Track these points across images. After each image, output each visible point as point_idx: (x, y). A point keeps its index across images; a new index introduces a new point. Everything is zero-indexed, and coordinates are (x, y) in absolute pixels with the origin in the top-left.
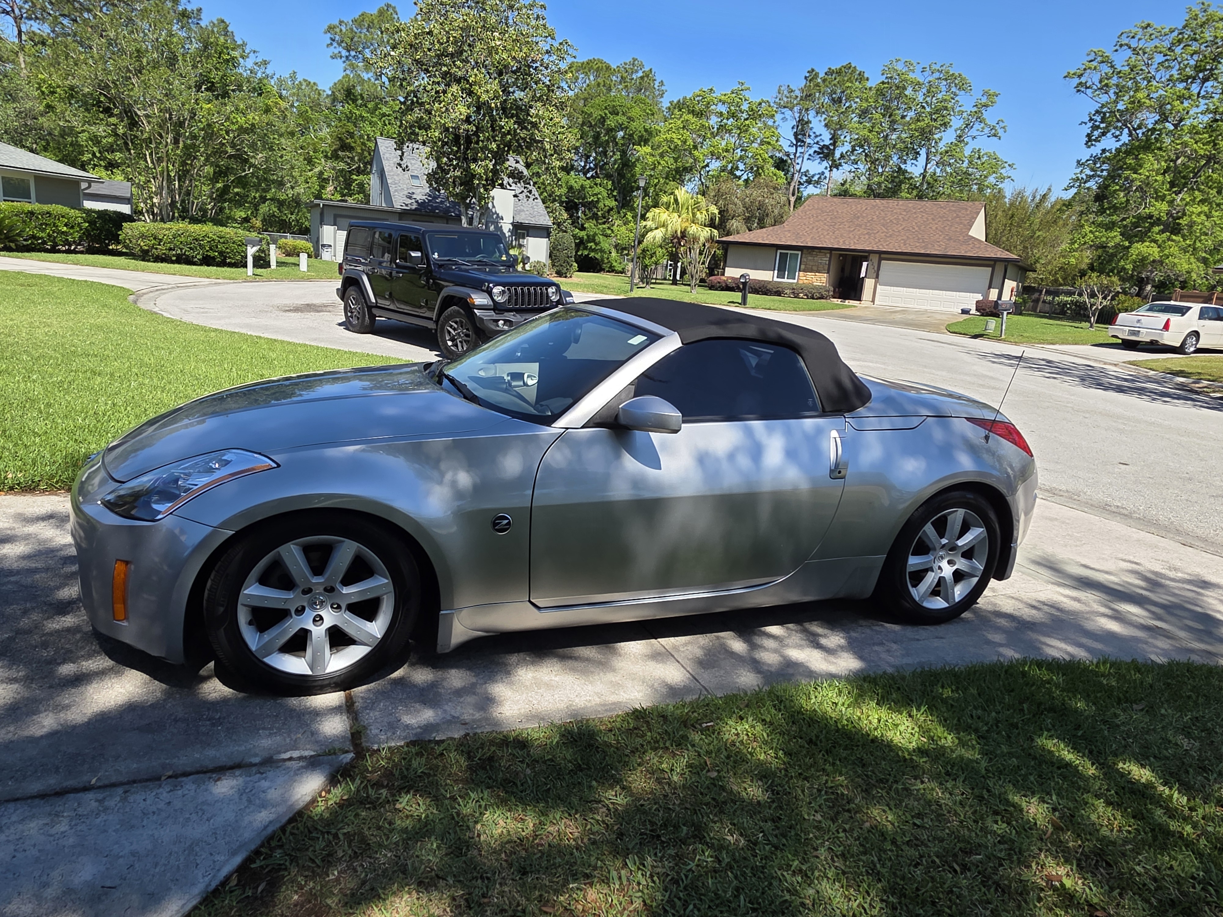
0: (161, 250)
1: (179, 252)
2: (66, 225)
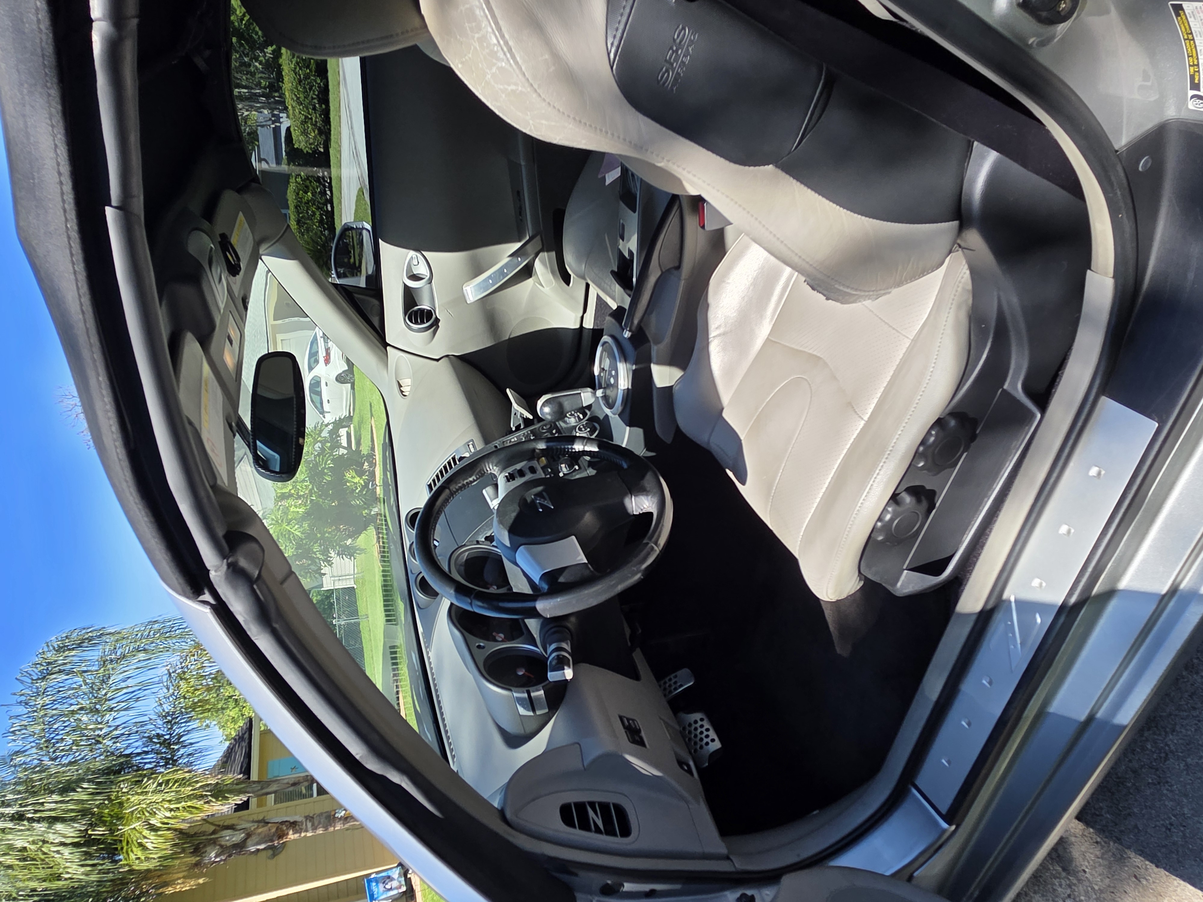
0: (316, 117)
1: (316, 101)
2: (306, 193)
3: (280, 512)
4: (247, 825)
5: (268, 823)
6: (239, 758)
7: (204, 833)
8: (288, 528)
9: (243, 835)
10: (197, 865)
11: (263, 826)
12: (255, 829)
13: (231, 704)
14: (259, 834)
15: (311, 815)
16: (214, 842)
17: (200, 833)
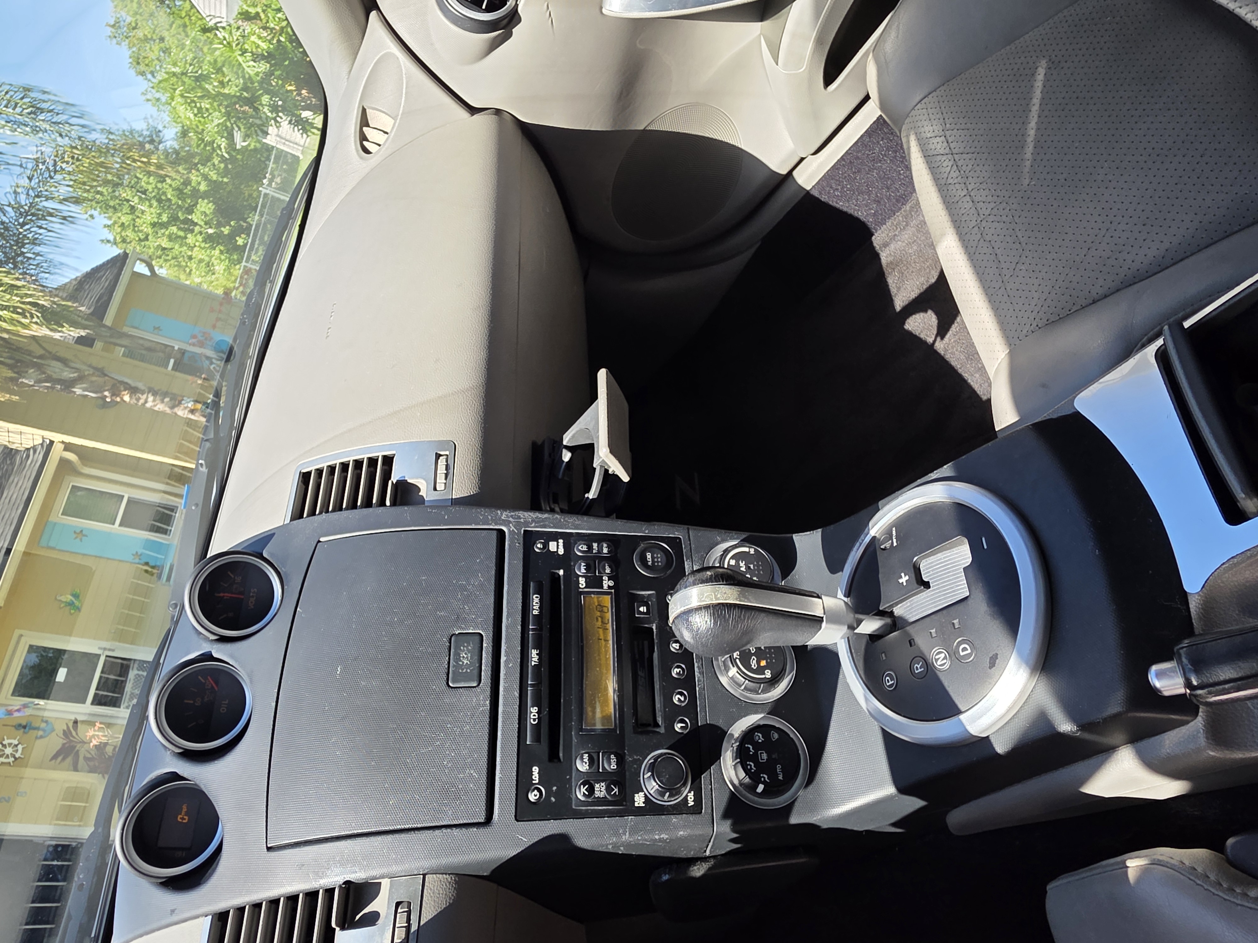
3: (238, 33)
4: (84, 367)
5: (106, 375)
6: (97, 289)
7: (30, 353)
8: (240, 59)
9: (76, 375)
10: (12, 379)
11: (99, 376)
12: (88, 375)
13: (126, 209)
14: (92, 382)
15: (156, 389)
16: (39, 367)
17: (27, 350)
